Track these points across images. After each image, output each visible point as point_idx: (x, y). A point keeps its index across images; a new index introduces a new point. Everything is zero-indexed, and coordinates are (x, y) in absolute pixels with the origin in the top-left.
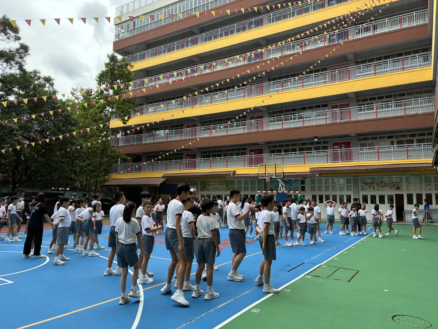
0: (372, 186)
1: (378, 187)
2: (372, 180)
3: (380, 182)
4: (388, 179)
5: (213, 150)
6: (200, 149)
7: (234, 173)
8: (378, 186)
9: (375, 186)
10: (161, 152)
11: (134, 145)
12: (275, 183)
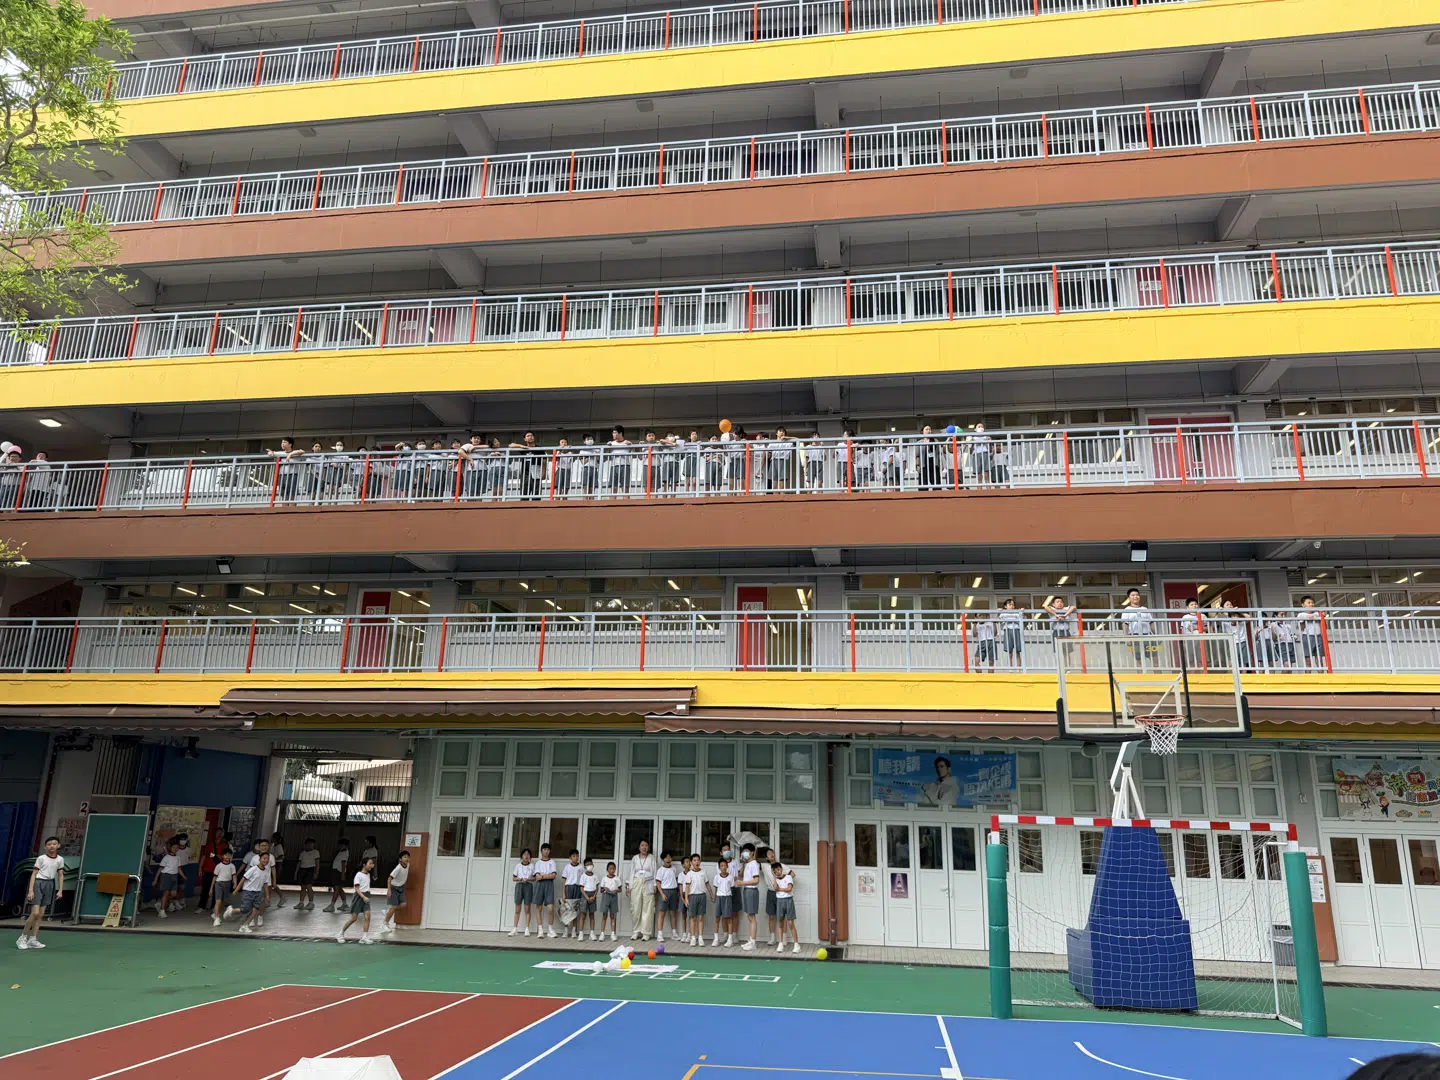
0: (1374, 793)
1: (1404, 798)
2: (1368, 766)
3: (1409, 779)
6: (459, 563)
7: (690, 701)
8: (1401, 795)
9: (1391, 795)
10: (224, 563)
11: (50, 515)
12: (884, 765)
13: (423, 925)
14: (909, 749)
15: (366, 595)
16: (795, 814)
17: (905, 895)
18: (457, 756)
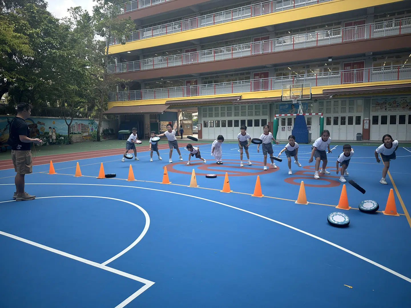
0: (384, 106)
1: (391, 107)
2: (384, 100)
3: (393, 102)
4: (402, 99)
5: (216, 75)
6: (201, 74)
7: (240, 98)
9: (388, 106)
10: (162, 78)
11: (133, 72)
12: (281, 107)
13: (203, 139)
14: (287, 104)
15: (187, 81)
16: (264, 117)
17: (284, 131)
18: (205, 110)
